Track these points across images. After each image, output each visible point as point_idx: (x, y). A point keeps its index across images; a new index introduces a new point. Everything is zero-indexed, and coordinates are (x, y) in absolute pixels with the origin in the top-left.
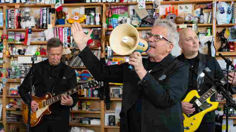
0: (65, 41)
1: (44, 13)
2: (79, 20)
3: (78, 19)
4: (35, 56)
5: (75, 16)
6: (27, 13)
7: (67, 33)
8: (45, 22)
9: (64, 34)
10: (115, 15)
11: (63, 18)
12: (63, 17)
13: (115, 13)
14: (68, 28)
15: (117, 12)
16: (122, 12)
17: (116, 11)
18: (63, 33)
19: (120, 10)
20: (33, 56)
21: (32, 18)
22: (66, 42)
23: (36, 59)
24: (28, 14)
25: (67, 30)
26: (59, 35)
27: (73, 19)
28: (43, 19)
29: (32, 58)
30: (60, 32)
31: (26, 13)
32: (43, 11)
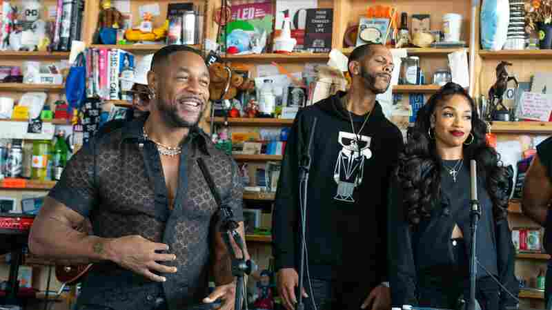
0: (112, 82)
1: (65, 13)
2: (153, 33)
3: (149, 29)
4: (37, 121)
5: (143, 23)
6: (29, 12)
7: (118, 62)
8: (66, 35)
9: (111, 65)
10: (239, 21)
11: (115, 26)
12: (113, 23)
13: (241, 16)
14: (124, 52)
15: (246, 16)
16: (256, 16)
17: (244, 14)
18: (109, 62)
19: (253, 9)
20: (33, 120)
21: (38, 25)
22: (114, 86)
23: (40, 129)
24: (33, 15)
25: (118, 57)
26: (99, 67)
27: (138, 30)
28: (61, 27)
29: (29, 125)
30: (102, 60)
31: (27, 13)
32: (62, 7)
